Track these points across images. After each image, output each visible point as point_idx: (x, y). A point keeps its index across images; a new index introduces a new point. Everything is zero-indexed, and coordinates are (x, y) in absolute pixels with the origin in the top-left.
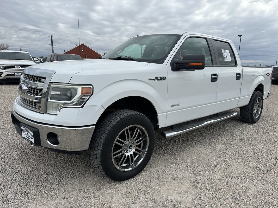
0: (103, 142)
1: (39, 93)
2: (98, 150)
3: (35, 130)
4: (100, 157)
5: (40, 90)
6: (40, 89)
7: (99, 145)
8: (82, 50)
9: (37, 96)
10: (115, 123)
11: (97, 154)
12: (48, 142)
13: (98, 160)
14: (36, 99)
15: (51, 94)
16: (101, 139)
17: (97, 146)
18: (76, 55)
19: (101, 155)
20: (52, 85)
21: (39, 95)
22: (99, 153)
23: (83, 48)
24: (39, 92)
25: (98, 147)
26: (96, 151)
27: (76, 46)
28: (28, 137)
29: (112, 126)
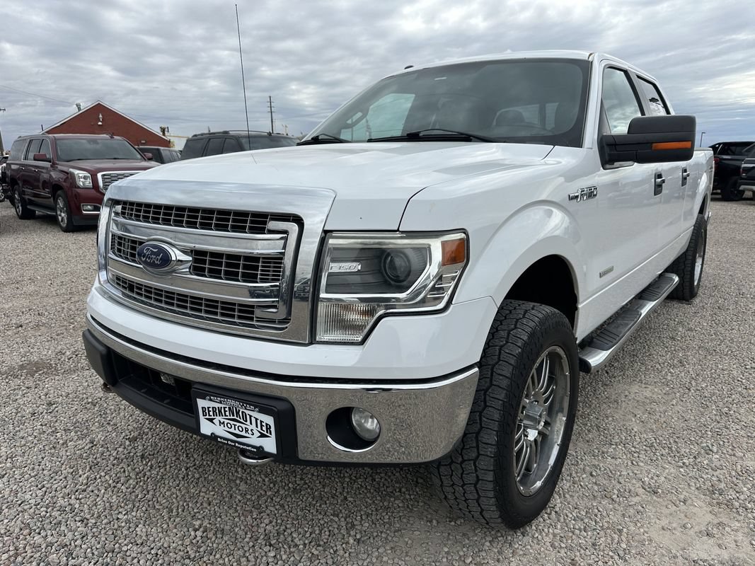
0: (497, 416)
1: (262, 271)
2: (481, 445)
3: (280, 406)
4: (492, 468)
5: (263, 262)
6: (264, 258)
7: (482, 427)
8: (100, 123)
9: (257, 282)
10: (520, 350)
11: (478, 457)
12: (333, 443)
13: (480, 478)
14: (253, 293)
15: (330, 271)
16: (486, 406)
17: (478, 433)
18: (112, 137)
19: (495, 460)
20: (331, 241)
21: (263, 281)
22: (489, 454)
23: (101, 116)
24: (263, 266)
25: (481, 434)
26: (476, 450)
27: (79, 109)
28: (237, 432)
29: (512, 362)
